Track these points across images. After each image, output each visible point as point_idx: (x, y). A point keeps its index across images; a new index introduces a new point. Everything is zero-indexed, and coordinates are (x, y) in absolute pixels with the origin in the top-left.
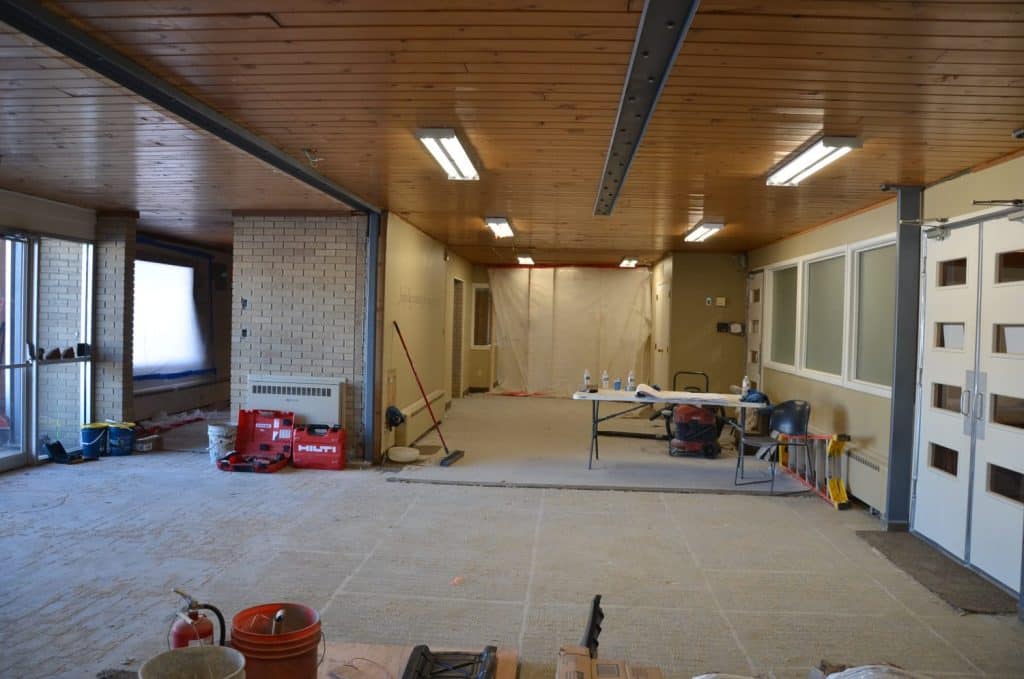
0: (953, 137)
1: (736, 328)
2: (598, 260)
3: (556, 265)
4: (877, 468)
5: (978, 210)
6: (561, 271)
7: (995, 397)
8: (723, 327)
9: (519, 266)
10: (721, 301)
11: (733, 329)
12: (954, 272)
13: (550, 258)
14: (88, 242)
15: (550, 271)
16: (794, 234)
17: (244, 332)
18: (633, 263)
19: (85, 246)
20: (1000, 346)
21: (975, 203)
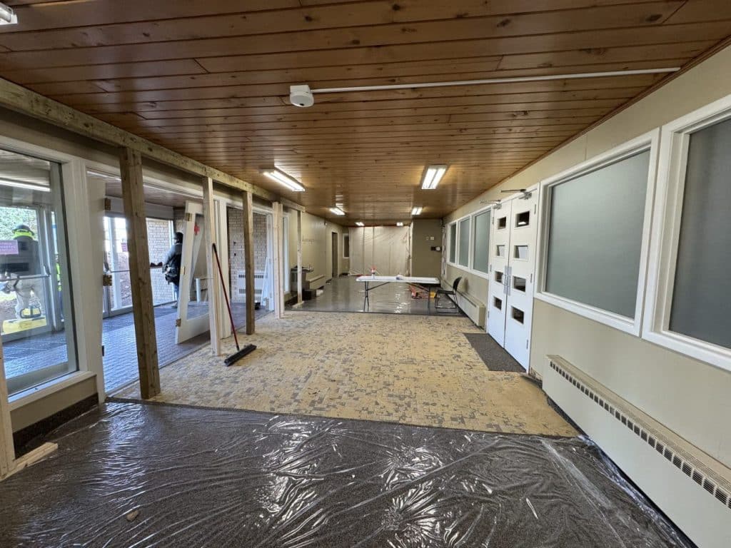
0: (505, 164)
1: (438, 249)
2: (389, 223)
3: (374, 226)
4: (475, 306)
5: (510, 195)
6: (376, 228)
7: (515, 278)
8: (433, 249)
9: (358, 226)
10: (432, 238)
11: (436, 249)
12: (503, 222)
13: (371, 223)
14: (171, 220)
15: (371, 228)
16: (456, 210)
17: (235, 254)
18: (402, 224)
19: (169, 222)
20: (517, 255)
21: (502, 191)
